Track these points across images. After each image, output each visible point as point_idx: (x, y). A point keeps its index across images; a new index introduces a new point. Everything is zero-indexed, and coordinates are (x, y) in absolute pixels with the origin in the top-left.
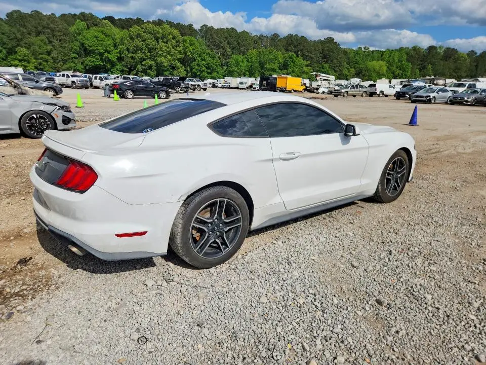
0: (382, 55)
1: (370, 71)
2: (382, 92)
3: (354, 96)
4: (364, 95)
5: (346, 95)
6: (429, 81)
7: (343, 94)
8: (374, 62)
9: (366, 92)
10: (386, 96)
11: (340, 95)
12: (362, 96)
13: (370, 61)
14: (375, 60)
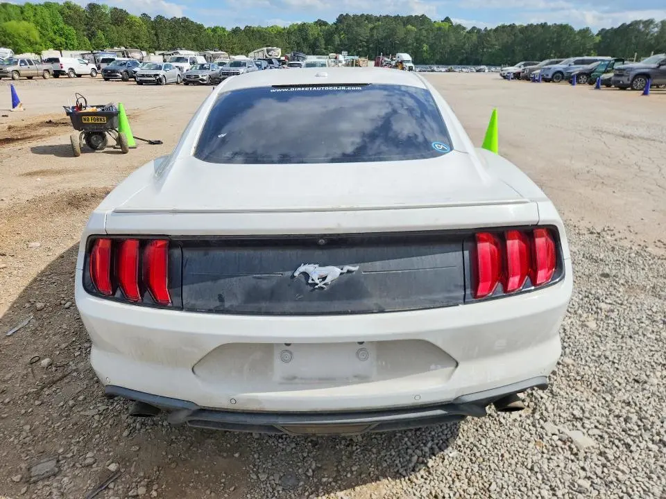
0: (22, 12)
1: (13, 36)
2: (72, 69)
3: (30, 78)
4: (47, 75)
5: (16, 76)
6: (121, 54)
7: (11, 75)
8: (13, 23)
9: (47, 70)
10: (79, 76)
11: (7, 77)
12: (45, 78)
13: (6, 21)
14: (14, 19)
